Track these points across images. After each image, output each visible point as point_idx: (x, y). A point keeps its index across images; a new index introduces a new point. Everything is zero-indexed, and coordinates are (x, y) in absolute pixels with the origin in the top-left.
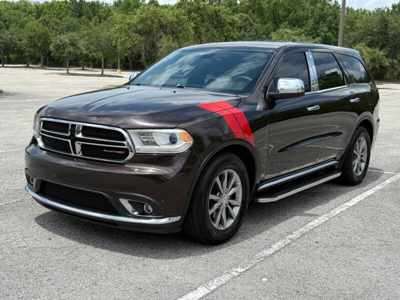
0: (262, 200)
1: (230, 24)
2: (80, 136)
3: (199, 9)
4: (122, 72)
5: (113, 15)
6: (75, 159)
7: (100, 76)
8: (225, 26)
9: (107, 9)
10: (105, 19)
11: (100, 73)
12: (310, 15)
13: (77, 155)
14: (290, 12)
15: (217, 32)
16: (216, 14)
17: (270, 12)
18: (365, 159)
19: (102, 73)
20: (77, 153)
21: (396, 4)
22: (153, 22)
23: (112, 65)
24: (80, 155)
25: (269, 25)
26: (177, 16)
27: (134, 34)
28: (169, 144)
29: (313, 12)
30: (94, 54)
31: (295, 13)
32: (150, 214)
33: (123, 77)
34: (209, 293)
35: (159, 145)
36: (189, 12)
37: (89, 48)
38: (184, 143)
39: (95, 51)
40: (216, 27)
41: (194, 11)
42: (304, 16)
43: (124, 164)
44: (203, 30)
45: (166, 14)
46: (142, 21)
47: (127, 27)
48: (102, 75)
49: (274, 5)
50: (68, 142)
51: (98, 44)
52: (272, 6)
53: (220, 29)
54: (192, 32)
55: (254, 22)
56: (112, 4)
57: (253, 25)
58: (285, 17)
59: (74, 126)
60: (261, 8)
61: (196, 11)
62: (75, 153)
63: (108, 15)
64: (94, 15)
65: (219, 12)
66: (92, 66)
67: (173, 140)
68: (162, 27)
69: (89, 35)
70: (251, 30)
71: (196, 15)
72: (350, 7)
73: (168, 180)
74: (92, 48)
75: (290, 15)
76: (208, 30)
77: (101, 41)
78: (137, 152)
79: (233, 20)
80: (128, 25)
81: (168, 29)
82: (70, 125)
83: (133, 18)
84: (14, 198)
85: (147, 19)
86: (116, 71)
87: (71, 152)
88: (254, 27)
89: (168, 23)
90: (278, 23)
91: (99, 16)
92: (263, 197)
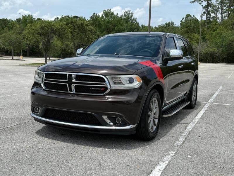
0: (165, 116)
1: (89, 31)
2: (74, 81)
3: (72, 22)
4: (23, 58)
5: (16, 26)
6: (70, 95)
7: (11, 60)
8: (87, 32)
9: (13, 23)
10: (12, 28)
11: (12, 58)
12: (125, 28)
13: (72, 92)
14: (115, 27)
15: (83, 35)
16: (82, 25)
17: (105, 26)
18: (195, 95)
19: (13, 58)
20: (72, 91)
21: (167, 23)
22: (48, 28)
23: (17, 54)
24: (74, 92)
25: (105, 33)
26: (62, 26)
27: (37, 35)
28: (129, 84)
29: (127, 27)
30: (8, 48)
31: (118, 27)
32: (120, 124)
33: (25, 60)
34: (167, 165)
35: (124, 84)
36: (67, 24)
37: (4, 44)
38: (138, 82)
39: (8, 46)
40: (82, 32)
41: (70, 23)
42: (122, 29)
43: (104, 96)
44: (75, 34)
45: (55, 24)
46: (42, 28)
47: (33, 31)
48: (13, 59)
49: (107, 22)
50: (66, 85)
51: (10, 41)
52: (106, 23)
53: (84, 33)
54: (70, 34)
55: (97, 31)
56: (16, 20)
57: (97, 33)
58: (113, 29)
59: (70, 75)
60: (100, 24)
61: (71, 23)
62: (71, 90)
63: (13, 26)
64: (5, 26)
65: (83, 24)
66: (4, 55)
67: (131, 81)
68: (53, 31)
69: (5, 37)
70: (95, 35)
71: (71, 25)
72: (143, 25)
73: (130, 104)
74: (7, 44)
75: (116, 28)
76: (78, 34)
77: (11, 40)
78: (112, 88)
79: (91, 29)
80: (33, 30)
81: (57, 32)
82: (68, 75)
83: (36, 26)
84: (14, 123)
85: (45, 27)
86: (20, 57)
87: (67, 91)
88: (97, 34)
89: (57, 29)
90: (109, 32)
91: (8, 27)
92: (165, 114)
